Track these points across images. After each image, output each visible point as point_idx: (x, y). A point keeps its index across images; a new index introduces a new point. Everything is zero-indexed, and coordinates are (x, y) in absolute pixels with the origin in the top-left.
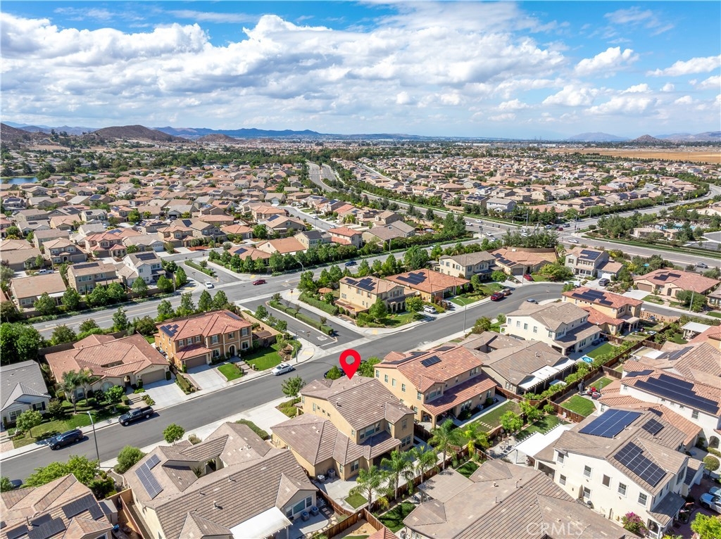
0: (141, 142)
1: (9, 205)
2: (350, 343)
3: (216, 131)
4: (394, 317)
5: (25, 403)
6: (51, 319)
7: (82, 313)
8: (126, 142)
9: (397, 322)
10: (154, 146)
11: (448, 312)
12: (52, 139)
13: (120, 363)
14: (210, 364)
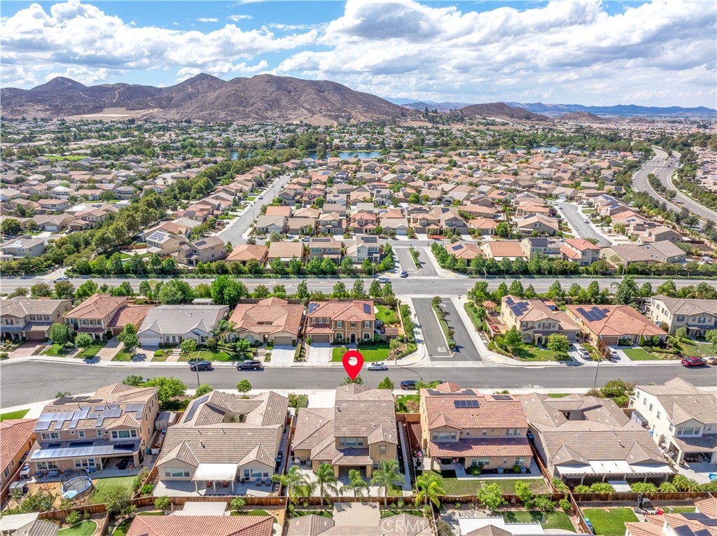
0: (498, 120)
1: (338, 178)
2: (461, 362)
3: (588, 108)
4: (532, 350)
5: (196, 334)
6: (277, 277)
7: (299, 277)
8: (485, 119)
9: (532, 356)
10: (508, 124)
11: (606, 363)
12: (423, 116)
13: (271, 323)
14: (331, 344)
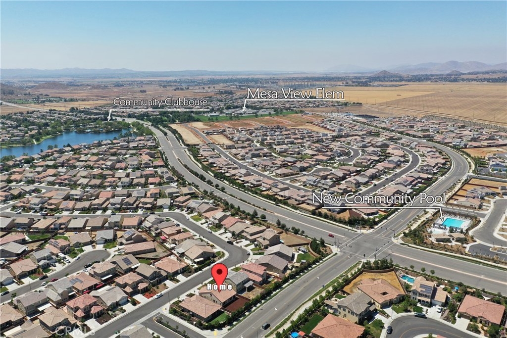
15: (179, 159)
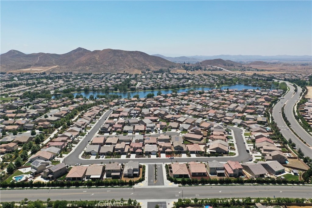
0: (218, 67)
10: (223, 70)
15: (285, 105)
